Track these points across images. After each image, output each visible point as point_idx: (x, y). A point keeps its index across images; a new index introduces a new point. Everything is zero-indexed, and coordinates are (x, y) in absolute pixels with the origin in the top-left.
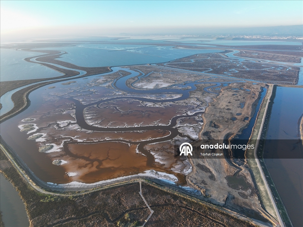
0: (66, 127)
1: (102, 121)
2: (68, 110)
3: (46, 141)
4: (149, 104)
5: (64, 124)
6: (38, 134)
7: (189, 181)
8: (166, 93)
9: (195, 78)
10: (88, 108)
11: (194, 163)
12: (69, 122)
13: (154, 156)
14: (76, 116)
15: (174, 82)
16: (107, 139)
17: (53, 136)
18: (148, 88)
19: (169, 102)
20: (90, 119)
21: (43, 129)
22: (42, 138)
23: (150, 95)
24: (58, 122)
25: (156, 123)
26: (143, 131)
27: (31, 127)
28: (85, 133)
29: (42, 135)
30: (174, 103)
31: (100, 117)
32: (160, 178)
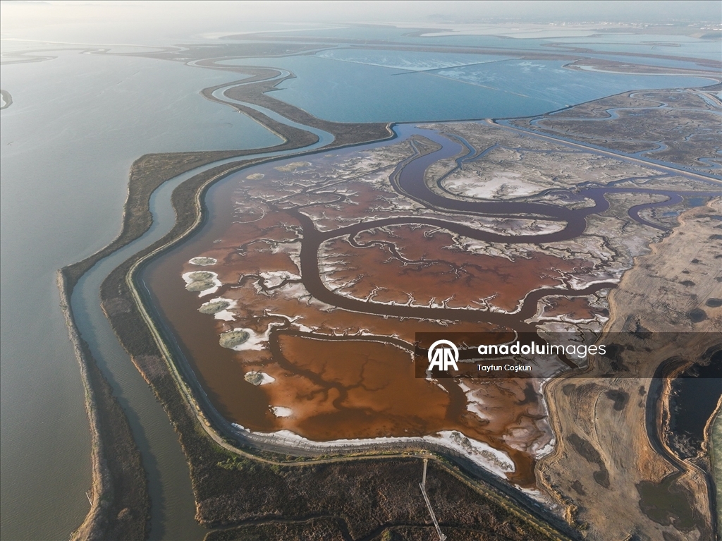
0: (278, 289)
1: (357, 283)
2: (285, 242)
3: (234, 320)
4: (476, 246)
5: (274, 280)
6: (219, 299)
7: (541, 476)
8: (523, 214)
9: (611, 172)
10: (329, 243)
11: (561, 431)
12: (284, 277)
13: (466, 395)
14: (301, 262)
15: (549, 183)
16: (364, 334)
17: (249, 308)
18: (479, 196)
19: (526, 245)
20: (330, 275)
21: (230, 289)
22: (228, 310)
23: (480, 218)
24: (263, 275)
25: (484, 304)
26: (450, 322)
27: (207, 281)
28: (318, 310)
29: (227, 304)
30: (541, 247)
31: (354, 270)
32: (473, 457)
